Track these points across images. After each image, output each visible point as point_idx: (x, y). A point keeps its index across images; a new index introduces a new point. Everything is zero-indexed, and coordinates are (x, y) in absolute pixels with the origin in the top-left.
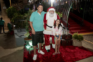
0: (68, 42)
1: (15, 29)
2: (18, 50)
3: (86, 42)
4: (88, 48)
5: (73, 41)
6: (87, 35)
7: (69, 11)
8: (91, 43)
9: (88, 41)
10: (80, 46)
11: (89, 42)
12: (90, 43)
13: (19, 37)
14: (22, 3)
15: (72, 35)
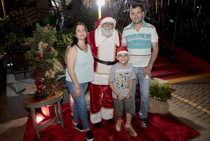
1: (9, 73)
2: (13, 129)
3: (179, 100)
4: (181, 118)
6: (183, 83)
8: (191, 103)
9: (182, 99)
10: (165, 112)
11: (186, 101)
12: (187, 104)
13: (17, 93)
14: (34, 8)
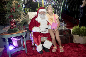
0: (68, 38)
7: (62, 5)
15: (71, 30)
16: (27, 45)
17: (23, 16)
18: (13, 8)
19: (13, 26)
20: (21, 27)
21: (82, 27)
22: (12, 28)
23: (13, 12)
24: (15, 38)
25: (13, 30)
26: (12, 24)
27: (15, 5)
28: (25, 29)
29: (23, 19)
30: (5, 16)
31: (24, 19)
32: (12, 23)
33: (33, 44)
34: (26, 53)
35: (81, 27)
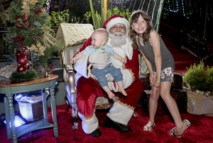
5: (189, 96)
15: (181, 77)
16: (58, 116)
17: (47, 37)
18: (23, 17)
19: (23, 65)
20: (44, 67)
21: (210, 67)
22: (21, 69)
23: (23, 28)
24: (25, 97)
25: (23, 75)
26: (22, 61)
27: (29, 8)
28: (54, 73)
29: (49, 46)
30: (4, 39)
31: (51, 45)
32: (22, 56)
33: (73, 112)
34: (54, 136)
35: (208, 67)
